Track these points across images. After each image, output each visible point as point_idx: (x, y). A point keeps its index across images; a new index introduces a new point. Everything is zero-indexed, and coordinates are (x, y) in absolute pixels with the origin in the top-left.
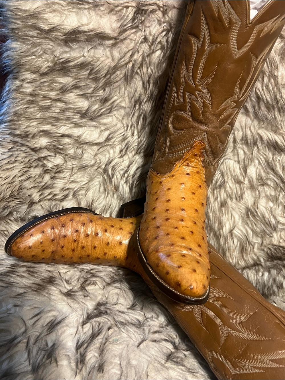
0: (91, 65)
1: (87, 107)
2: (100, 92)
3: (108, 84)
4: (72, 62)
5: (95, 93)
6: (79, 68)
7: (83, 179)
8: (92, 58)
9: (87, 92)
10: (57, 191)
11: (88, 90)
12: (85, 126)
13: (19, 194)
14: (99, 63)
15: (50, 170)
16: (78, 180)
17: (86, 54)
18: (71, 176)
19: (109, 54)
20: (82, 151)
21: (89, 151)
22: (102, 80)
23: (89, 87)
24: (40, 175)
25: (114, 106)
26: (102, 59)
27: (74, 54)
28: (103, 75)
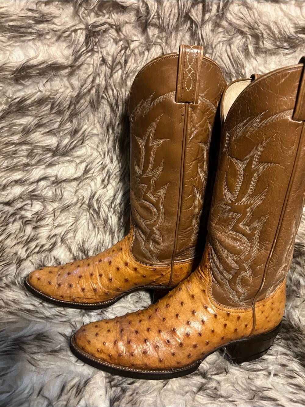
0: (51, 99)
1: (57, 143)
2: (68, 124)
3: (75, 115)
4: (28, 99)
5: (62, 127)
6: (38, 105)
7: (68, 221)
8: (50, 91)
9: (53, 128)
10: (43, 241)
11: (53, 126)
12: (59, 164)
13: (3, 255)
14: (58, 95)
15: (30, 220)
16: (63, 223)
17: (42, 88)
18: (54, 221)
19: (67, 83)
20: (61, 191)
21: (69, 188)
22: (66, 112)
23: (54, 122)
24: (20, 229)
25: (86, 136)
26: (61, 91)
27: (29, 91)
28: (67, 107)
